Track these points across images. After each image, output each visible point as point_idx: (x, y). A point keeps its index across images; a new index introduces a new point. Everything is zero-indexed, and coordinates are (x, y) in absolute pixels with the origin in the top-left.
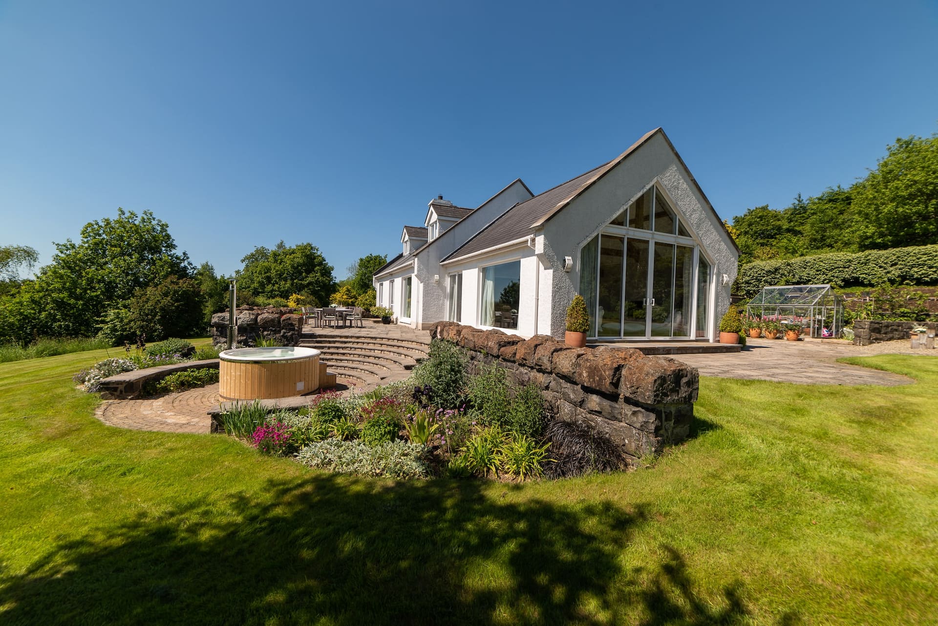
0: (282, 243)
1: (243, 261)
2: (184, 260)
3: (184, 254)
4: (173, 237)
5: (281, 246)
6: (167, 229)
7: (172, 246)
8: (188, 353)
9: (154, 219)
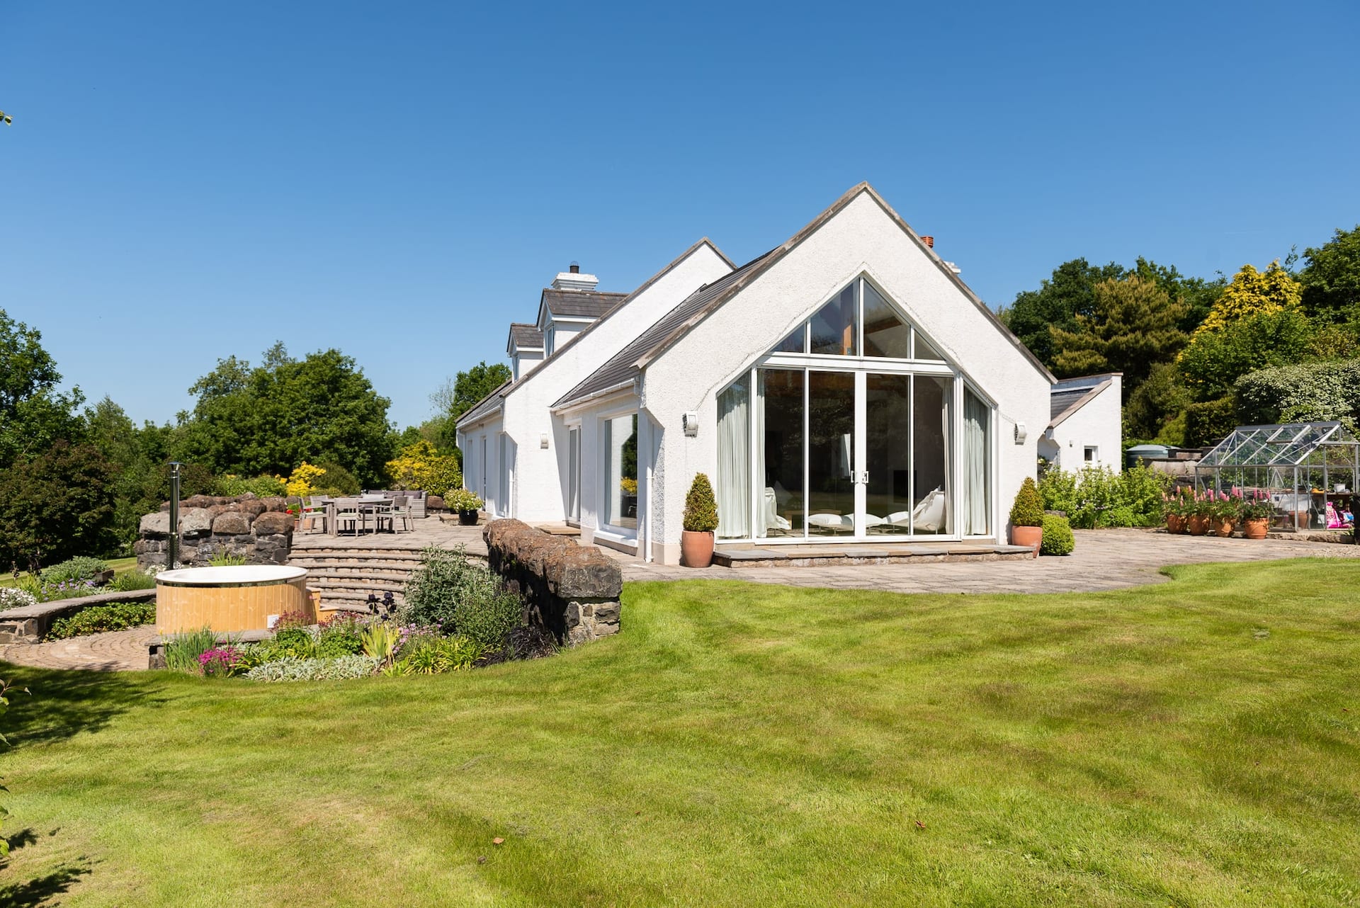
0: (278, 347)
1: (192, 391)
2: (76, 403)
3: (76, 391)
4: (53, 357)
5: (276, 354)
6: (40, 342)
7: (49, 377)
8: (105, 579)
9: (12, 323)
